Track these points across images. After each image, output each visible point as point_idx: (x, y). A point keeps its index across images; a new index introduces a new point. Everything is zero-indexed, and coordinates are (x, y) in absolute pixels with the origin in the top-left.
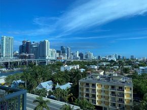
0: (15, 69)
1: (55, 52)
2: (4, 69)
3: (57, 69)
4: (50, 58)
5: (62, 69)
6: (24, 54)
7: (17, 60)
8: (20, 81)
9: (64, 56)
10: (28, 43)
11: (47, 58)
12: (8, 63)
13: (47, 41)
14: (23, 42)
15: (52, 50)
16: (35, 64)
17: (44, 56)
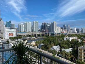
0: (39, 38)
1: (60, 29)
2: (34, 38)
3: (61, 39)
4: (57, 32)
5: (65, 39)
6: (43, 30)
7: (40, 33)
8: (42, 44)
9: (66, 31)
10: (45, 24)
11: (55, 32)
12: (36, 34)
13: (55, 22)
14: (43, 23)
15: (58, 27)
16: (49, 35)
17: (53, 31)
